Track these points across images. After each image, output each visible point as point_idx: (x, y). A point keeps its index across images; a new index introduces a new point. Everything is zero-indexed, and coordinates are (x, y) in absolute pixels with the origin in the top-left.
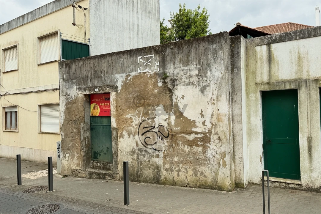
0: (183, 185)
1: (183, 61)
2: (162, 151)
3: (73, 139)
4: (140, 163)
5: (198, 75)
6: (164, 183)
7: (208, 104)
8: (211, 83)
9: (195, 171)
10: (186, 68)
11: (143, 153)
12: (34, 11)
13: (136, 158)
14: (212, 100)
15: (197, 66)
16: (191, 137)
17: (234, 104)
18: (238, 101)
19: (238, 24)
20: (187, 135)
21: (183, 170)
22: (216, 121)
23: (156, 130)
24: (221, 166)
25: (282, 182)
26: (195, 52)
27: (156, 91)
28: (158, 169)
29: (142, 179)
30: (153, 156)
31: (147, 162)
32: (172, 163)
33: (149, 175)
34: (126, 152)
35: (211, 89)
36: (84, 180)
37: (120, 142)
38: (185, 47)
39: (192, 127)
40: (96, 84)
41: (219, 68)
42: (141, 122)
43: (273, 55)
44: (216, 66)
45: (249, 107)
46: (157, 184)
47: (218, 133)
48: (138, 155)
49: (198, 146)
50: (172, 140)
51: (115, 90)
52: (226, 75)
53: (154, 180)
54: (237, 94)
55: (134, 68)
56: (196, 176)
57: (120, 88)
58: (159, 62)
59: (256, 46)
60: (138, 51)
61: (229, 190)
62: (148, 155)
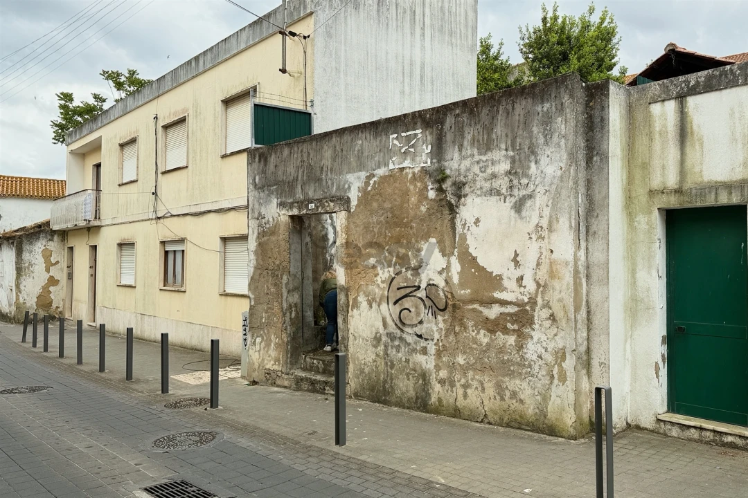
0: (474, 417)
1: (478, 141)
2: (433, 340)
3: (270, 308)
4: (389, 364)
5: (510, 173)
6: (437, 411)
7: (531, 238)
8: (537, 190)
9: (500, 389)
10: (484, 158)
11: (397, 343)
12: (215, 45)
13: (382, 353)
14: (539, 229)
15: (509, 152)
16: (493, 312)
17: (590, 238)
18: (600, 233)
19: (671, 48)
20: (484, 306)
21: (475, 384)
22: (546, 276)
23: (422, 294)
24: (556, 381)
25: (706, 430)
26: (503, 122)
27: (423, 209)
28: (424, 380)
29: (393, 399)
30: (414, 350)
31: (403, 363)
32: (452, 367)
33: (407, 391)
34: (363, 339)
35: (536, 205)
36: (284, 393)
37: (352, 316)
38: (483, 111)
39: (495, 289)
40: (311, 194)
41: (556, 156)
42: (393, 276)
43: (691, 123)
44: (549, 153)
45: (633, 247)
46: (422, 411)
47: (551, 304)
48: (386, 346)
49: (507, 334)
50: (454, 318)
51: (345, 206)
52: (570, 173)
53: (416, 402)
54: (599, 216)
55: (381, 160)
56: (502, 399)
57: (354, 202)
58: (431, 144)
59: (653, 103)
60: (390, 123)
61: (572, 437)
62: (405, 347)
